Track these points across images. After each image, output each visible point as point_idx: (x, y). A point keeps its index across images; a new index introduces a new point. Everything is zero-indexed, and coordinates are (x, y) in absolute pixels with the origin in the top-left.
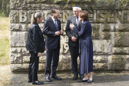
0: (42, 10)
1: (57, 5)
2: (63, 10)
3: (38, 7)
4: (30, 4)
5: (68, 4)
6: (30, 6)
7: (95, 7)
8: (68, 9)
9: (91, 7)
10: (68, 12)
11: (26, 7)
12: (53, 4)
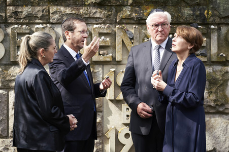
0: (52, 24)
1: (99, 10)
2: (116, 23)
3: (40, 14)
4: (14, 5)
5: (131, 5)
6: (16, 13)
7: (213, 15)
8: (132, 22)
9: (202, 14)
10: (132, 29)
11: (3, 15)
12: (85, 5)
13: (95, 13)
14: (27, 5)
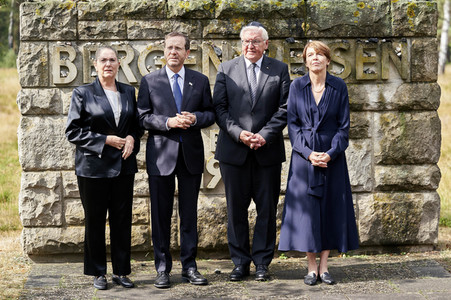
0: (130, 40)
1: (182, 24)
2: (202, 38)
3: (116, 30)
4: (86, 20)
5: (219, 18)
6: (88, 29)
7: (311, 28)
8: (221, 37)
9: (298, 28)
10: (220, 45)
11: (75, 31)
12: (167, 19)
13: (178, 27)
14: (100, 20)
